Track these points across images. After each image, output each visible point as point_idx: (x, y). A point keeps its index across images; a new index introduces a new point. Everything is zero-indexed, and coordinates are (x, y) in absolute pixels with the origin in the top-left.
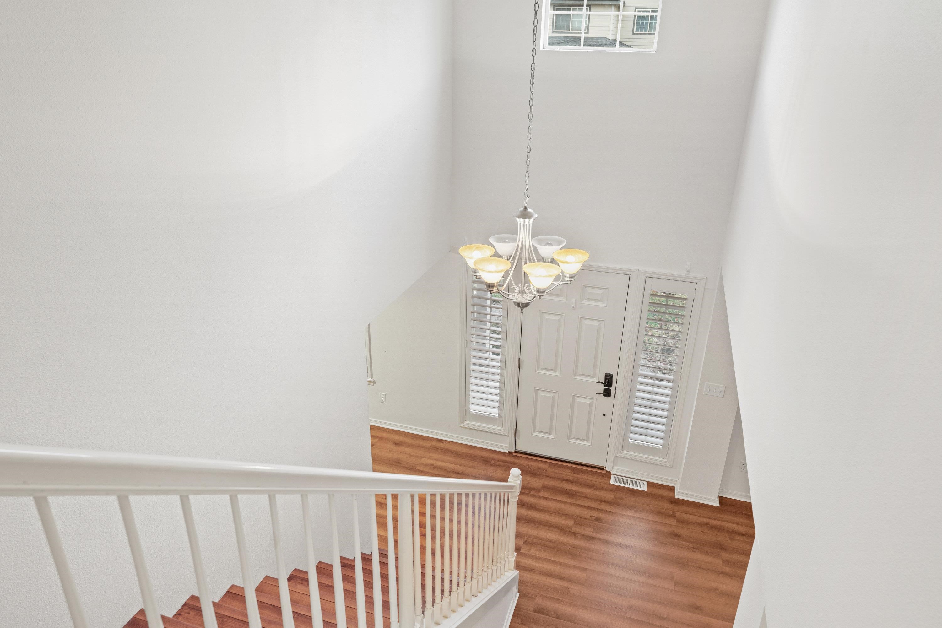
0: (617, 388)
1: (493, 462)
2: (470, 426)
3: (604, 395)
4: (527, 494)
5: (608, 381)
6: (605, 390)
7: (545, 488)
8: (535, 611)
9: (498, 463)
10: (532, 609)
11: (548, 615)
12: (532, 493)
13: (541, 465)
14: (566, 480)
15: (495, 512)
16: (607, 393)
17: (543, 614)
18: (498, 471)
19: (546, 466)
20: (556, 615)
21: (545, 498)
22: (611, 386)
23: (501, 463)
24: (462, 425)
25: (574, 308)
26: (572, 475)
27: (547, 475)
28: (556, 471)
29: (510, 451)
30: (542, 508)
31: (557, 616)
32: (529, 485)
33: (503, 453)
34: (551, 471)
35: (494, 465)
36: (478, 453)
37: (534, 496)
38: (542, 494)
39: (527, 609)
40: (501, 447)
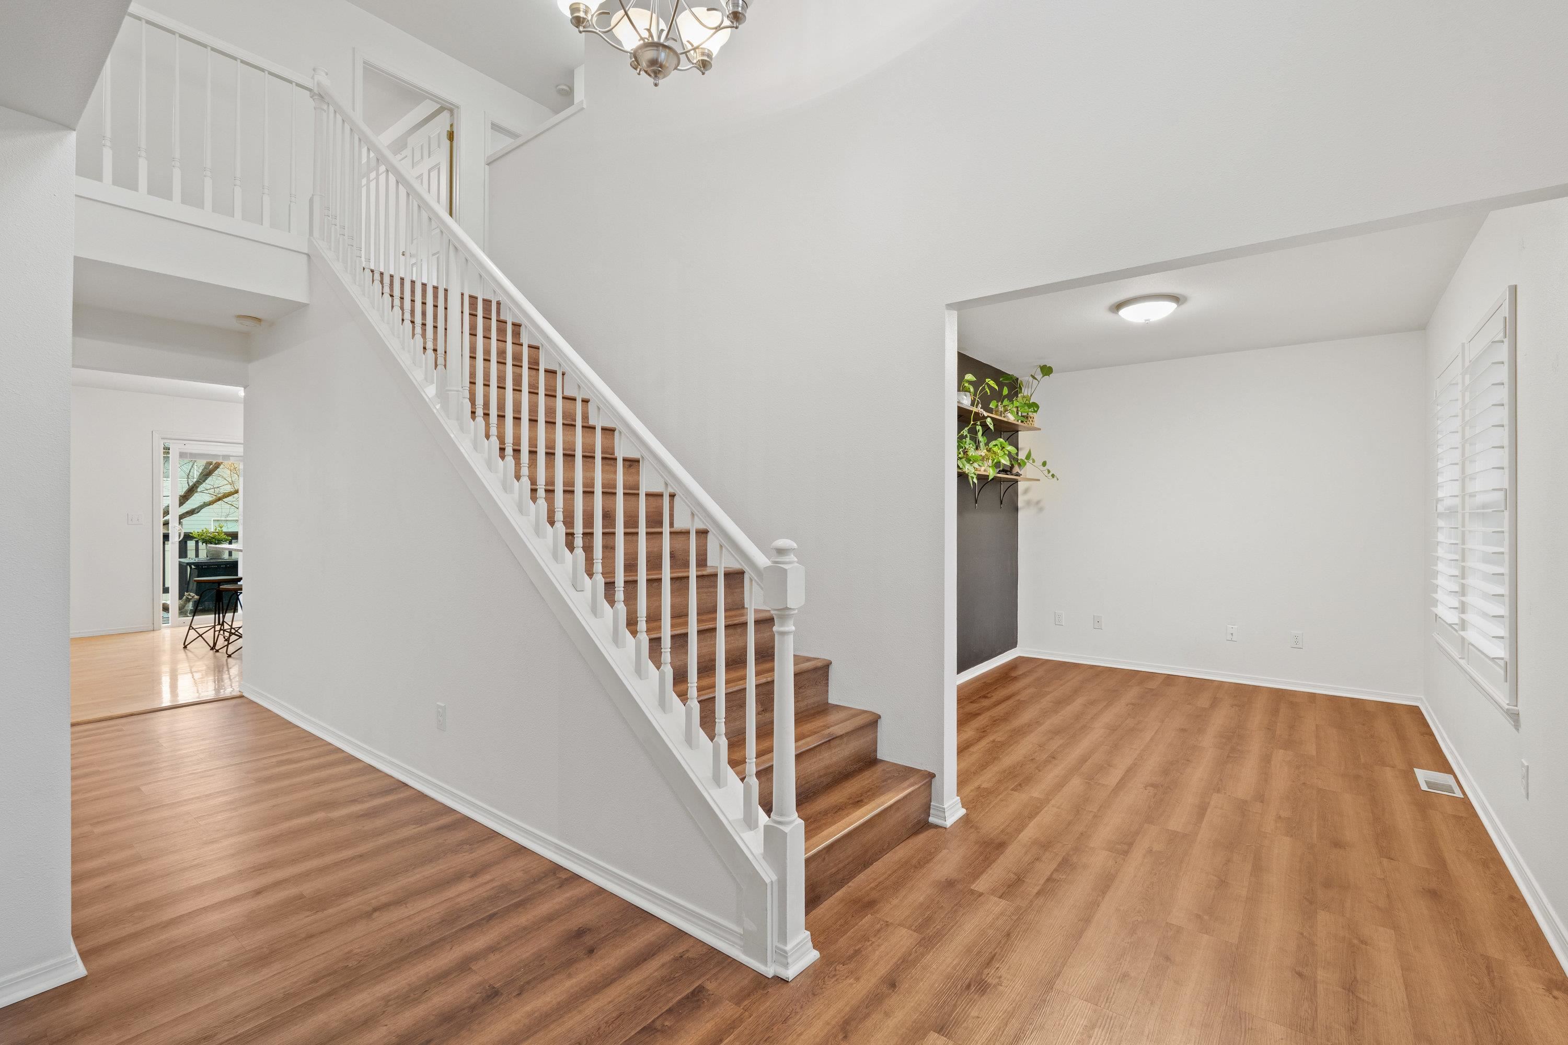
8: (700, 989)
10: (710, 986)
11: (670, 1011)
17: (680, 1003)
20: (659, 1028)
31: (655, 1029)
39: (716, 979)
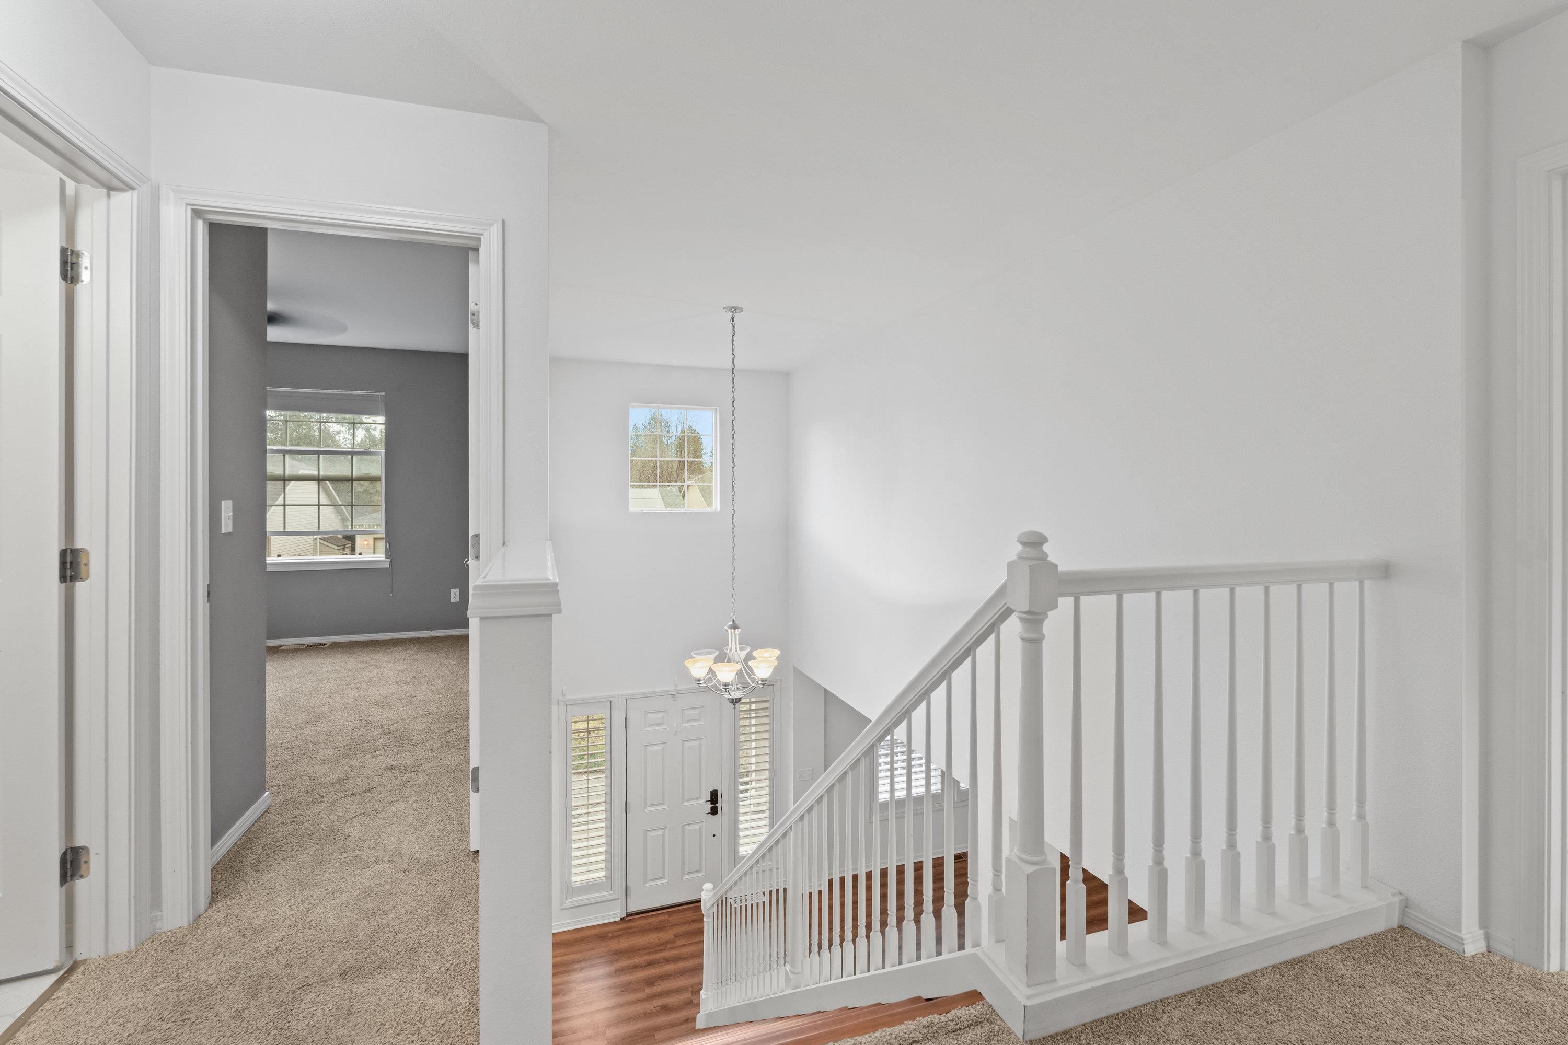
0: (723, 804)
1: (610, 935)
2: (573, 904)
3: (711, 814)
4: (664, 949)
5: (714, 797)
6: (712, 808)
7: (677, 936)
9: (615, 934)
12: (668, 946)
13: (661, 918)
14: (693, 921)
15: (722, 918)
16: (714, 811)
18: (621, 941)
19: (666, 917)
21: (684, 945)
22: (717, 803)
23: (620, 933)
24: (565, 906)
25: (676, 733)
26: (695, 914)
27: (672, 924)
28: (678, 917)
29: (622, 917)
30: (687, 956)
32: (662, 941)
33: (615, 922)
34: (674, 919)
35: (612, 938)
36: (588, 933)
37: (671, 948)
38: (679, 943)
40: (611, 917)
